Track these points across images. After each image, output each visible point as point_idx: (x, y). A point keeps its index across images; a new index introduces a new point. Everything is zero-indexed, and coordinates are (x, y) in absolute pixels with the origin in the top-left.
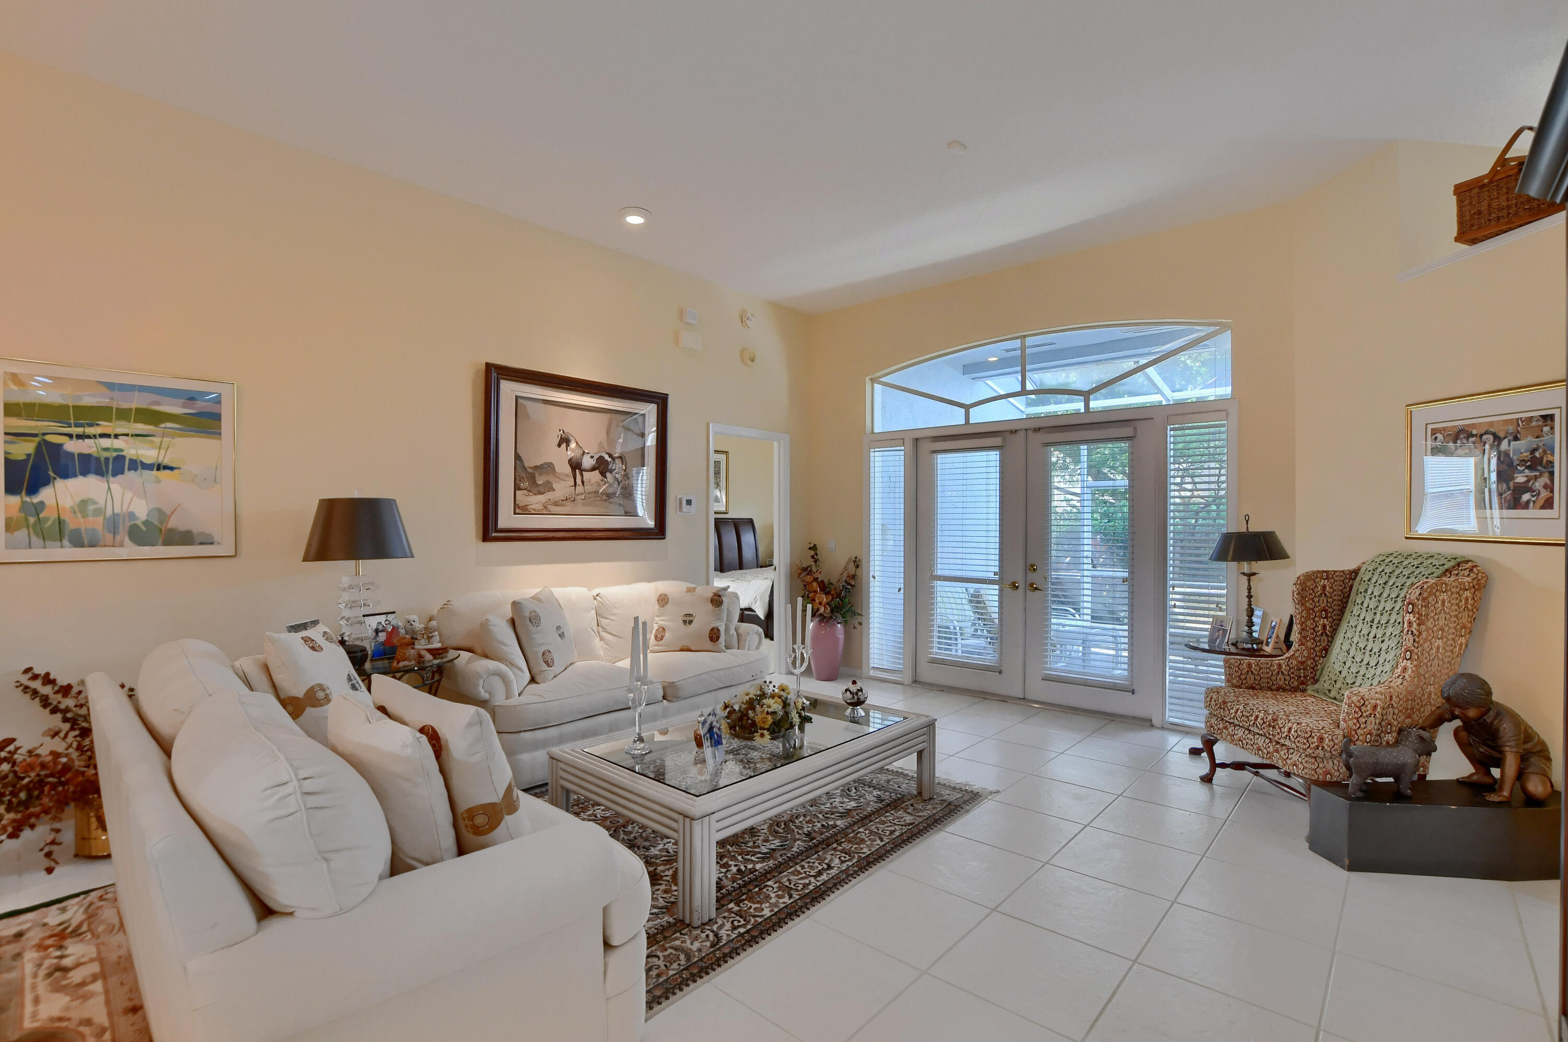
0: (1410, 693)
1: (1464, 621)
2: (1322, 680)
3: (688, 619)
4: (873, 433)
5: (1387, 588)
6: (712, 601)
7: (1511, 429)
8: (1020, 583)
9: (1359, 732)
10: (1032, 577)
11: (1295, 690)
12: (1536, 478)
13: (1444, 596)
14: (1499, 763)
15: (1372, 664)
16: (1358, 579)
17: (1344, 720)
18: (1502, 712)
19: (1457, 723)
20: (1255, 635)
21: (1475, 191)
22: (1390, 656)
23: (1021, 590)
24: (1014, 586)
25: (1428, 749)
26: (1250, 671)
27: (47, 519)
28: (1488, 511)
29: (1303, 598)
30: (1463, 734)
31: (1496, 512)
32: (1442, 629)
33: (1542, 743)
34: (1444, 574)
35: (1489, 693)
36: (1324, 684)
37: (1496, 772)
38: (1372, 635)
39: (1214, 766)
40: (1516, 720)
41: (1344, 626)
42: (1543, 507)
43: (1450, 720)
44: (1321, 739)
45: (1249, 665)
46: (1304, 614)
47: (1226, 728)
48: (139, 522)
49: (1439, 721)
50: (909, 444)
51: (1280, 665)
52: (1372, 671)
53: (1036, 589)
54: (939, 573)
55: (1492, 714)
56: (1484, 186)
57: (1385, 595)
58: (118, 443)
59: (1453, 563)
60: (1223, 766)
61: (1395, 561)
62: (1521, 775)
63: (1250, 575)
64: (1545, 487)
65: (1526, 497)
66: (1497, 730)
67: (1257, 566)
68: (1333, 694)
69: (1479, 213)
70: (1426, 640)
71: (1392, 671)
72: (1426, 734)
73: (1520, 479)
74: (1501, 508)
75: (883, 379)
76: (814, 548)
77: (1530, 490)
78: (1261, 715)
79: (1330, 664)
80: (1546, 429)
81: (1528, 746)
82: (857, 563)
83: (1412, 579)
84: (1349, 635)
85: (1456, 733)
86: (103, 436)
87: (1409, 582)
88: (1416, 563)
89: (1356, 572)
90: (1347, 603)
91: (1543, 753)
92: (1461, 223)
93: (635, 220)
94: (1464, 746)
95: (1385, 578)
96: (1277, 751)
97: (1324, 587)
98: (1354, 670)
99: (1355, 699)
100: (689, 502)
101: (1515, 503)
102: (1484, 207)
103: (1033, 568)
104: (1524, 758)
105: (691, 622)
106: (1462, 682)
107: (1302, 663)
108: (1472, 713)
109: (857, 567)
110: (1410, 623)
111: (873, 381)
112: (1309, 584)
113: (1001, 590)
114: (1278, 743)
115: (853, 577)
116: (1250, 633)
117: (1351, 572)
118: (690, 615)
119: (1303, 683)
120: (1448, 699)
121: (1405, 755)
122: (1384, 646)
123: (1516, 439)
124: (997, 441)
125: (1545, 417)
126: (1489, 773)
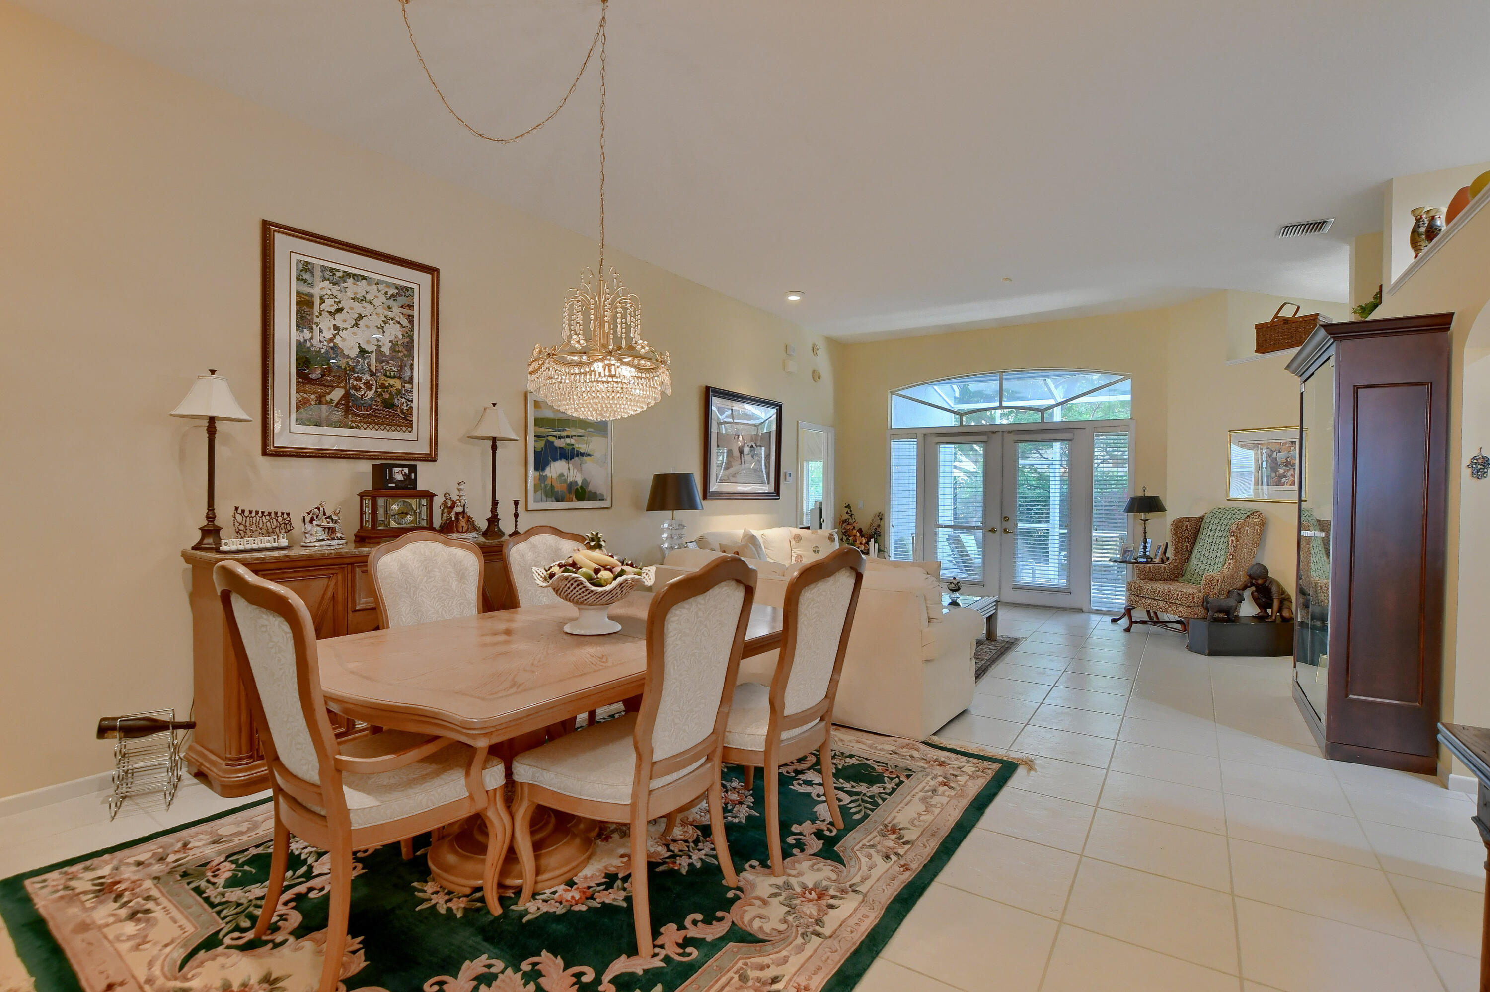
0: (1232, 575)
1: (1256, 540)
2: (1186, 575)
3: (816, 550)
4: (891, 429)
5: (1219, 525)
6: (829, 538)
7: (1278, 446)
8: (998, 528)
9: (1211, 593)
10: (1006, 525)
11: (1173, 580)
12: (1288, 471)
13: (1247, 528)
14: (1271, 606)
15: (1212, 564)
16: (1204, 521)
17: (1203, 588)
18: (1272, 581)
19: (1253, 588)
20: (1147, 554)
21: (1264, 329)
22: (1222, 559)
23: (998, 533)
24: (993, 530)
25: (1241, 600)
26: (1150, 571)
27: (548, 485)
28: (1259, 486)
29: (1176, 532)
30: (1256, 593)
31: (1265, 487)
32: (1246, 544)
33: (1288, 595)
34: (1247, 518)
35: (1268, 572)
36: (1188, 576)
37: (1269, 611)
38: (1212, 550)
39: (1132, 623)
40: (1279, 585)
41: (1197, 546)
42: (1291, 485)
43: (1250, 587)
44: (1193, 597)
45: (1150, 568)
46: (1177, 540)
47: (1141, 600)
48: (578, 487)
49: (1245, 588)
50: (921, 438)
51: (1165, 567)
52: (1212, 568)
53: (1009, 532)
54: (940, 522)
55: (1268, 582)
56: (1268, 327)
57: (1218, 529)
58: (572, 441)
59: (1251, 512)
60: (1136, 622)
61: (1223, 511)
62: (1280, 610)
63: (1145, 520)
64: (1292, 475)
65: (1283, 480)
66: (1270, 589)
67: (1150, 515)
68: (1192, 581)
69: (1266, 340)
70: (1239, 549)
71: (1223, 566)
72: (1240, 592)
73: (1281, 471)
74: (1268, 485)
75: (899, 392)
76: (848, 506)
77: (1285, 477)
78: (1162, 590)
79: (1190, 566)
80: (1292, 448)
81: (1283, 596)
82: (881, 517)
83: (1231, 521)
84: (1200, 550)
85: (1252, 593)
86: (568, 436)
87: (1230, 522)
88: (1233, 512)
89: (1202, 518)
90: (1198, 534)
91: (1289, 599)
92: (1258, 343)
93: (794, 298)
94: (1256, 600)
95: (1218, 520)
96: (1170, 607)
97: (1187, 526)
98: (1203, 568)
99: (1208, 577)
100: (790, 475)
101: (1279, 483)
102: (1268, 337)
103: (1006, 519)
104: (1282, 602)
105: (818, 552)
106: (1255, 568)
107: (1176, 566)
108: (1260, 581)
109: (881, 519)
110: (1232, 541)
111: (892, 393)
112: (1179, 524)
113: (984, 534)
114: (1170, 603)
115: (879, 526)
116: (1145, 552)
117: (1200, 518)
118: (817, 547)
119: (1176, 577)
120: (1250, 576)
121: (1232, 602)
122: (1218, 555)
123: (1280, 452)
124: (984, 438)
125: (1292, 442)
126: (1266, 612)
